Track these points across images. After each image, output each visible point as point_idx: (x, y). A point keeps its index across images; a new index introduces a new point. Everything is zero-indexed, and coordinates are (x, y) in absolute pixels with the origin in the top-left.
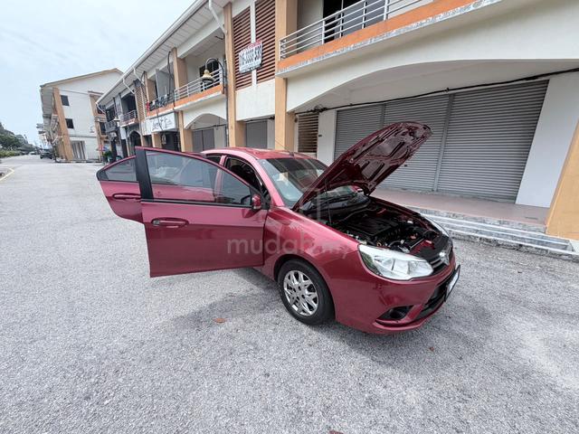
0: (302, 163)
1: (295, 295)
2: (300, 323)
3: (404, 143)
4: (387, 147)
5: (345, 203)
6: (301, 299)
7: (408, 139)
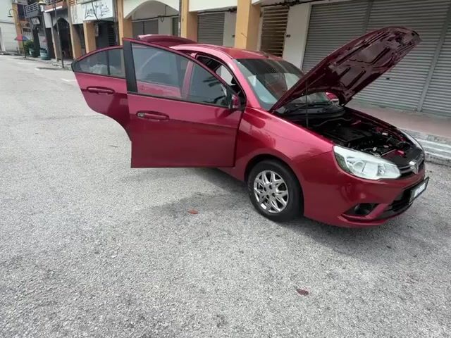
0: (272, 65)
1: (265, 194)
2: (268, 220)
3: (389, 50)
4: (369, 54)
5: (321, 110)
6: (271, 197)
7: (395, 45)
